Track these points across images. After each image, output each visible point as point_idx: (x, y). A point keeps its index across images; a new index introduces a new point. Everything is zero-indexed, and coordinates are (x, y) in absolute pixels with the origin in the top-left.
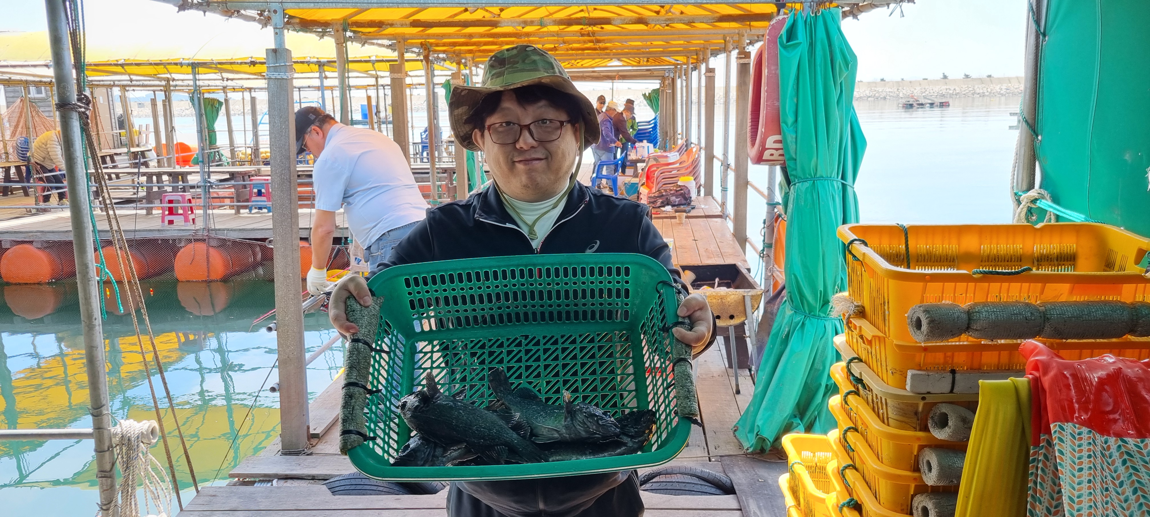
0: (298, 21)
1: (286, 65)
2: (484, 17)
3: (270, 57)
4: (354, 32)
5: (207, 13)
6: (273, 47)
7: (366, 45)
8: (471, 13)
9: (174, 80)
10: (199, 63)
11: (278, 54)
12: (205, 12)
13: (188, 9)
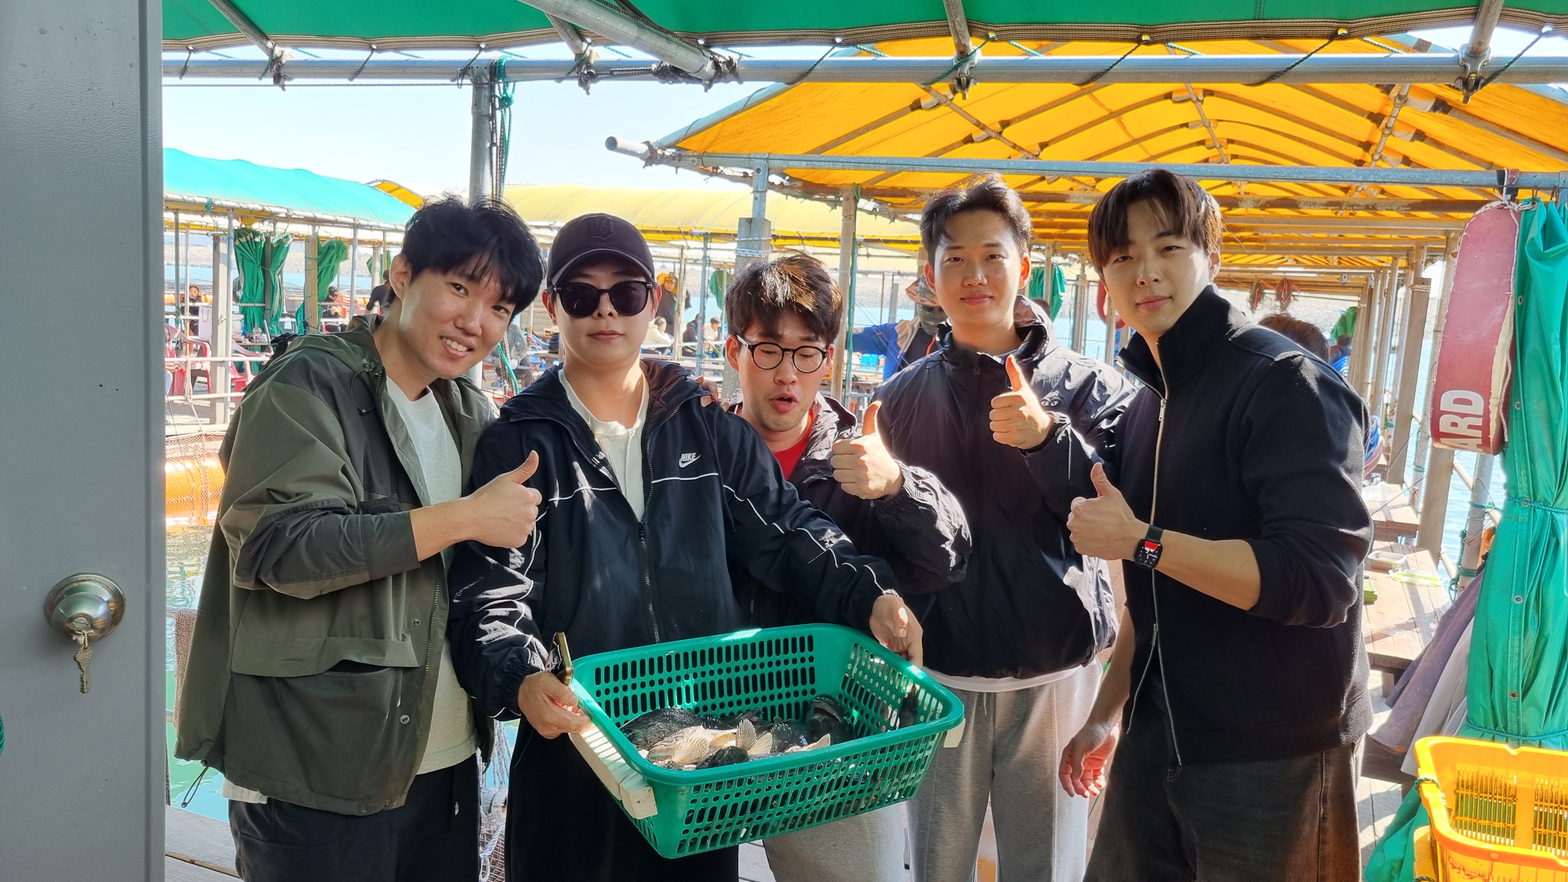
0: (799, 184)
1: (760, 240)
2: (1071, 189)
3: (743, 229)
4: (881, 203)
5: (680, 170)
6: (750, 216)
7: (896, 220)
8: (1049, 183)
10: (710, 232)
11: (752, 224)
12: (677, 168)
13: (657, 164)
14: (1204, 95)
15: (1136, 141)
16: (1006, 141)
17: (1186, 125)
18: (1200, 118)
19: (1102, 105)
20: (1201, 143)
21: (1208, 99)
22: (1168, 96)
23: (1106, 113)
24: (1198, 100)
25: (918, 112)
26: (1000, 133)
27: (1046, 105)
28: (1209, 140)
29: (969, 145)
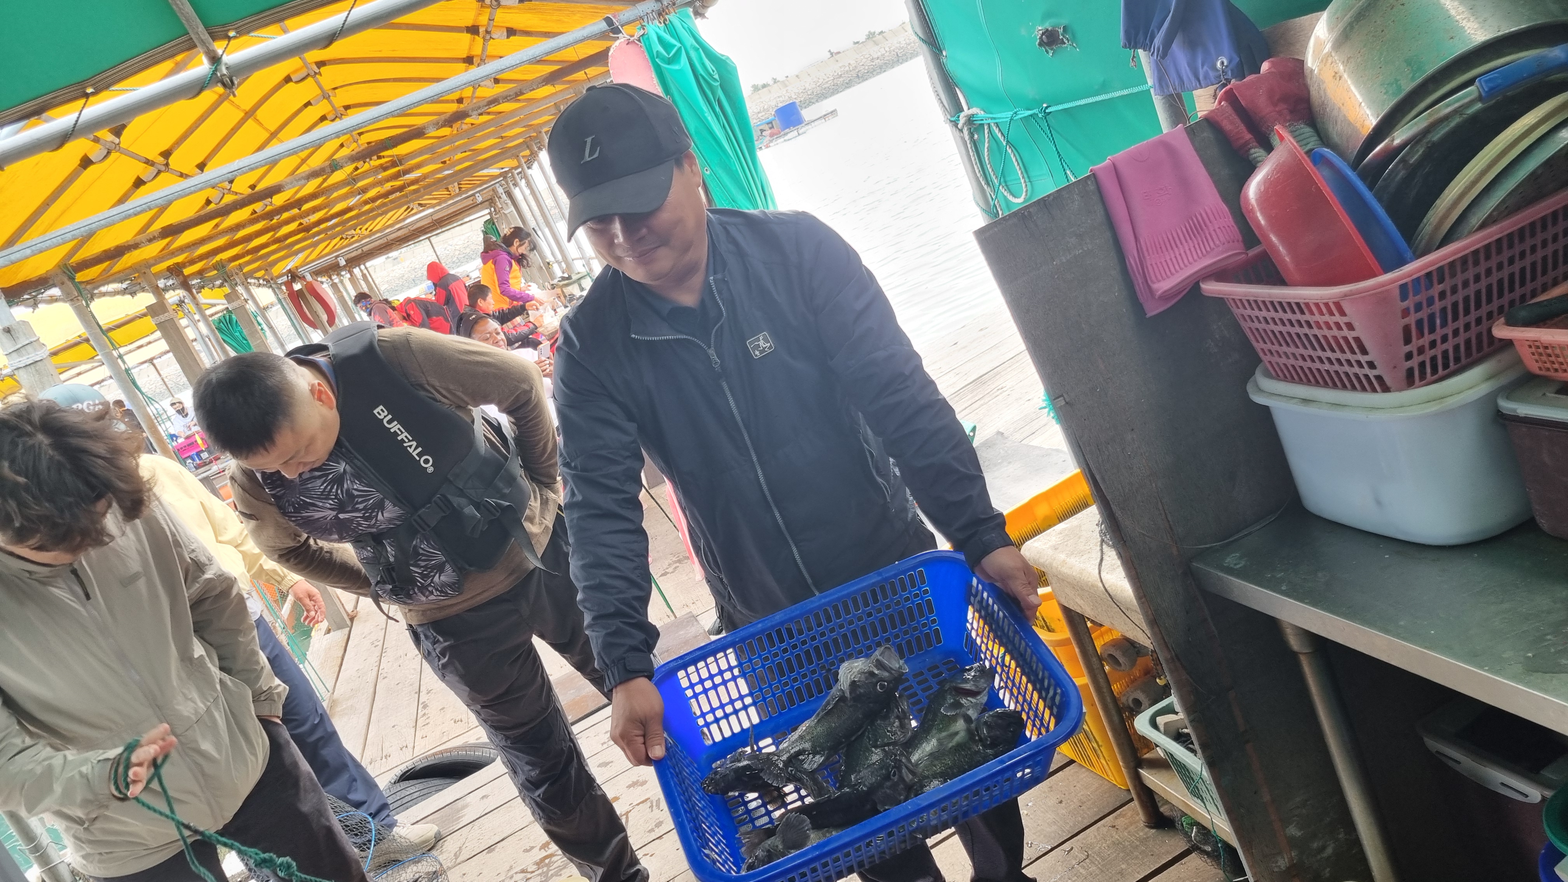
3: (5, 340)
14: (319, 68)
15: (274, 135)
16: (174, 172)
17: (308, 104)
18: (319, 92)
19: (238, 107)
20: (323, 118)
21: (323, 69)
22: (288, 79)
23: (242, 114)
24: (316, 73)
25: (91, 168)
26: (167, 165)
27: (195, 122)
28: (328, 113)
29: (142, 188)
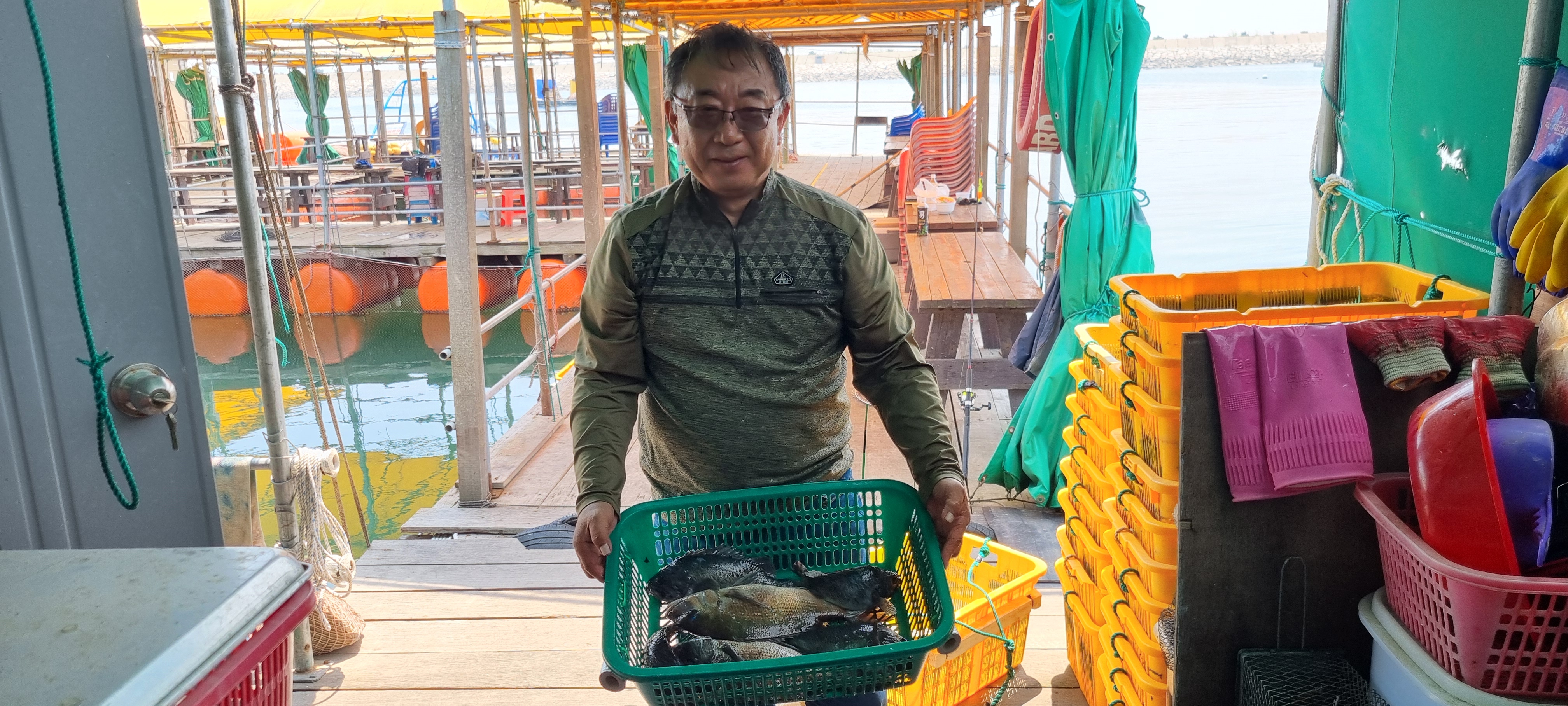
1: (457, 31)
3: (438, 19)
9: (275, 48)
10: (314, 26)
11: (445, 16)
